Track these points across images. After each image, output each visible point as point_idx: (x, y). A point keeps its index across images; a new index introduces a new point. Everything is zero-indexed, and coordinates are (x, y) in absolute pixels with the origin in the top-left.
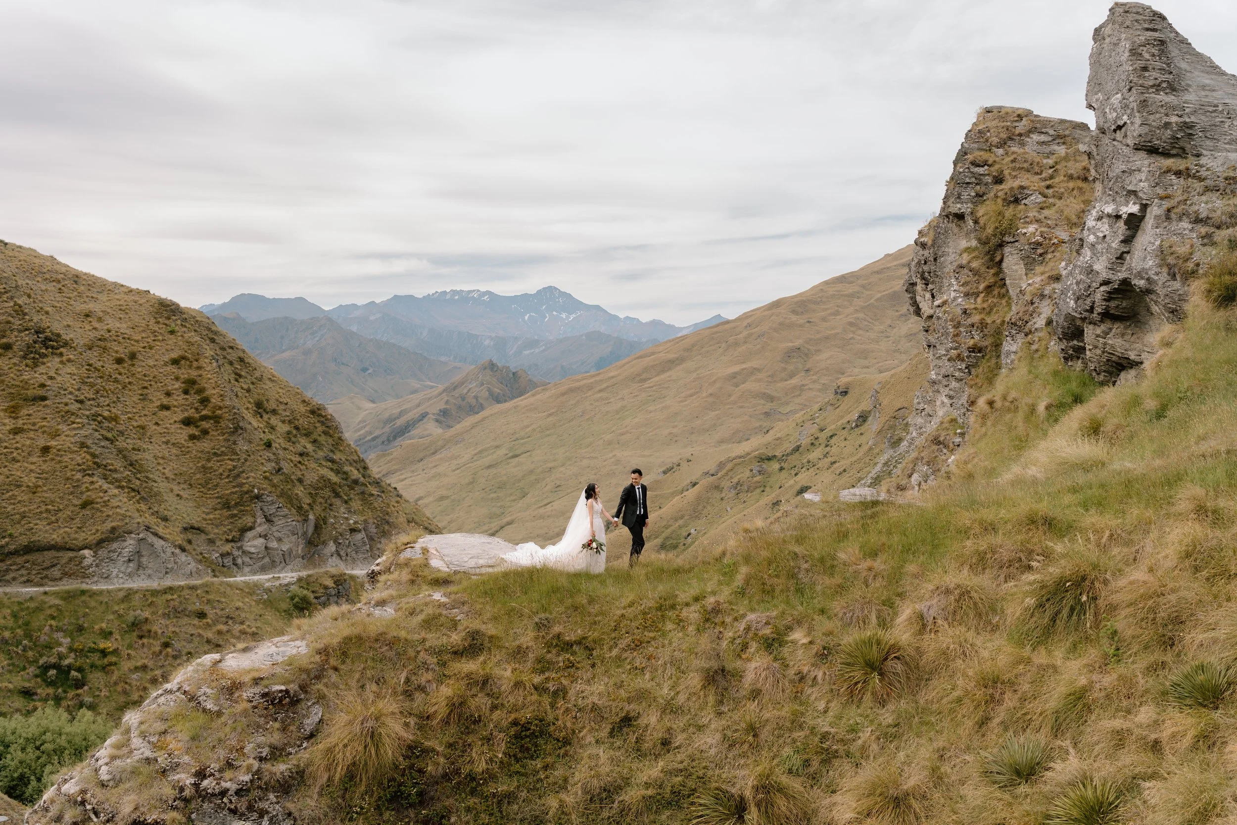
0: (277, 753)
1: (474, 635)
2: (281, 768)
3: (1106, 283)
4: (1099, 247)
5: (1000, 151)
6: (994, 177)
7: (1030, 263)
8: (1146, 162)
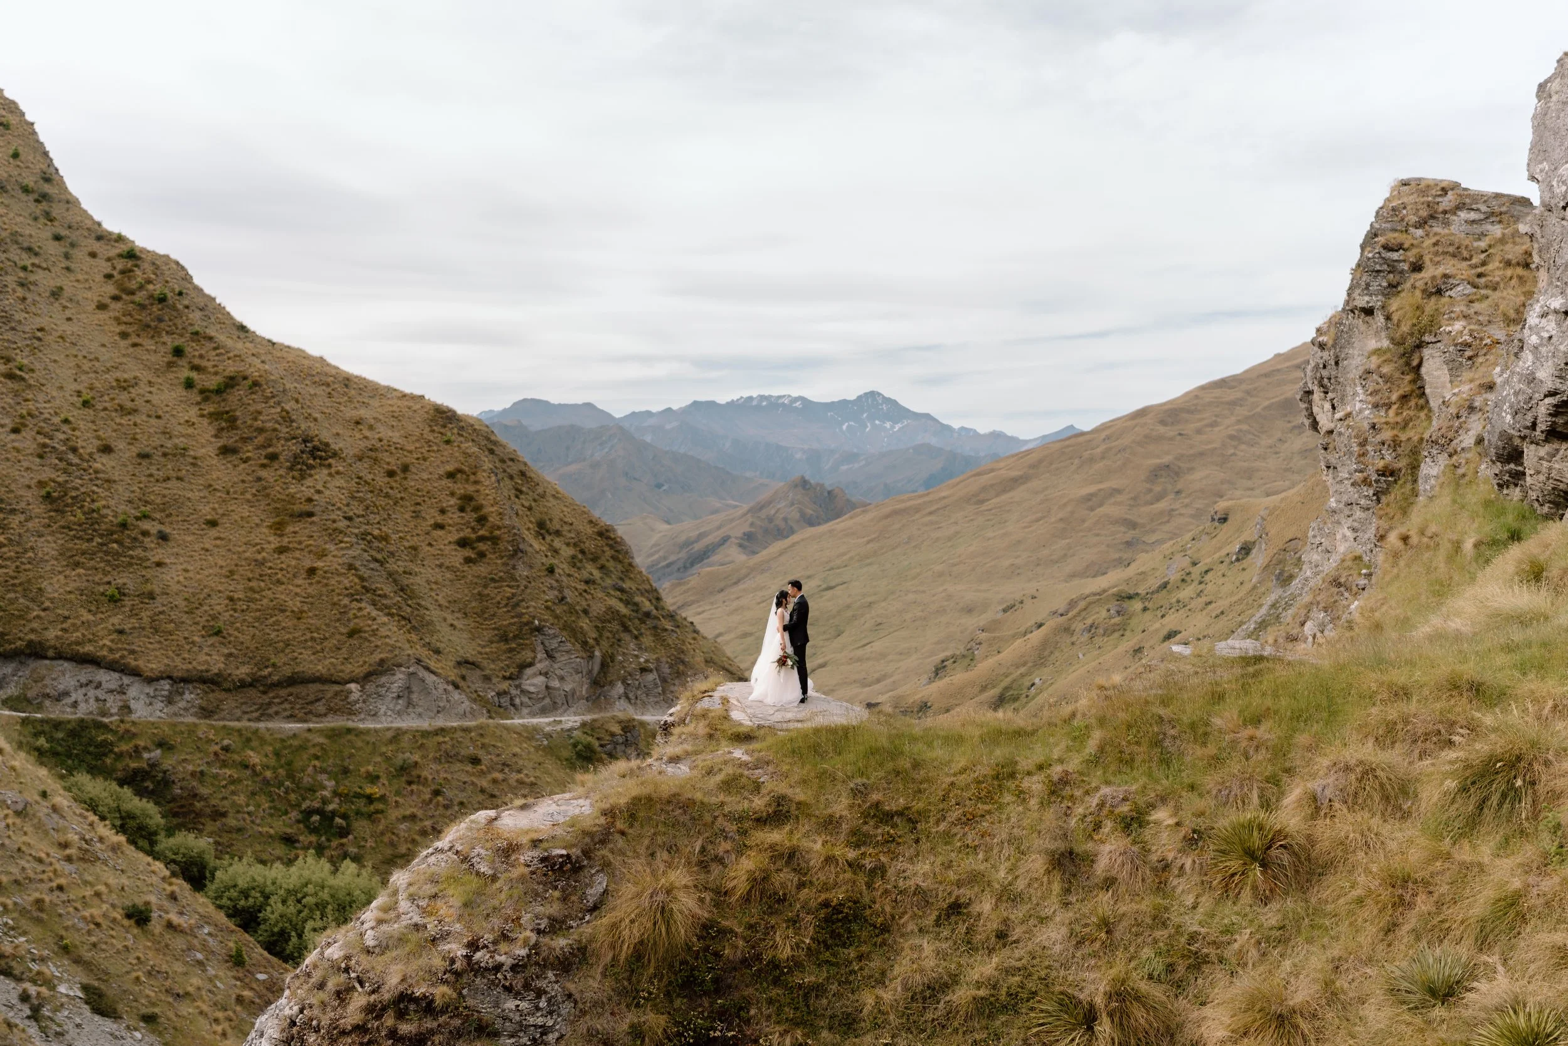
0: (556, 926)
1: (780, 800)
2: (561, 943)
3: (1552, 394)
4: (1543, 350)
5: (1419, 232)
6: (1412, 263)
7: (1454, 370)
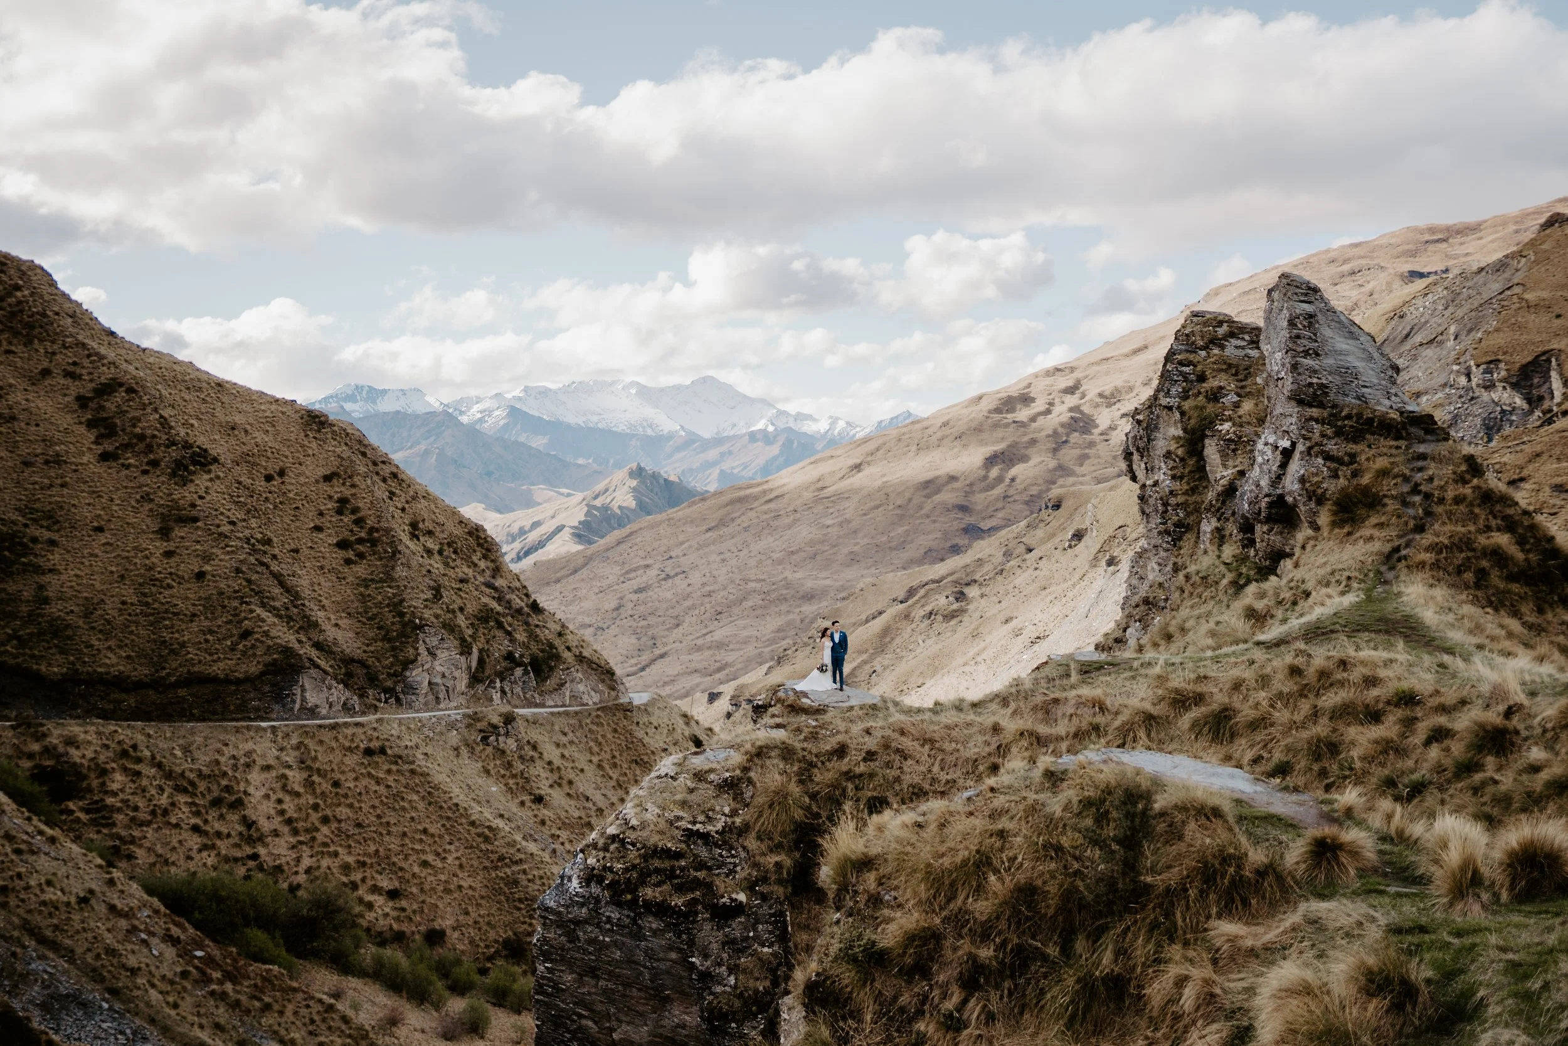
0: (733, 813)
1: (840, 745)
2: (736, 821)
3: (1267, 495)
4: (1265, 467)
5: (1203, 353)
6: (1198, 376)
7: (1224, 456)
8: (1296, 410)
